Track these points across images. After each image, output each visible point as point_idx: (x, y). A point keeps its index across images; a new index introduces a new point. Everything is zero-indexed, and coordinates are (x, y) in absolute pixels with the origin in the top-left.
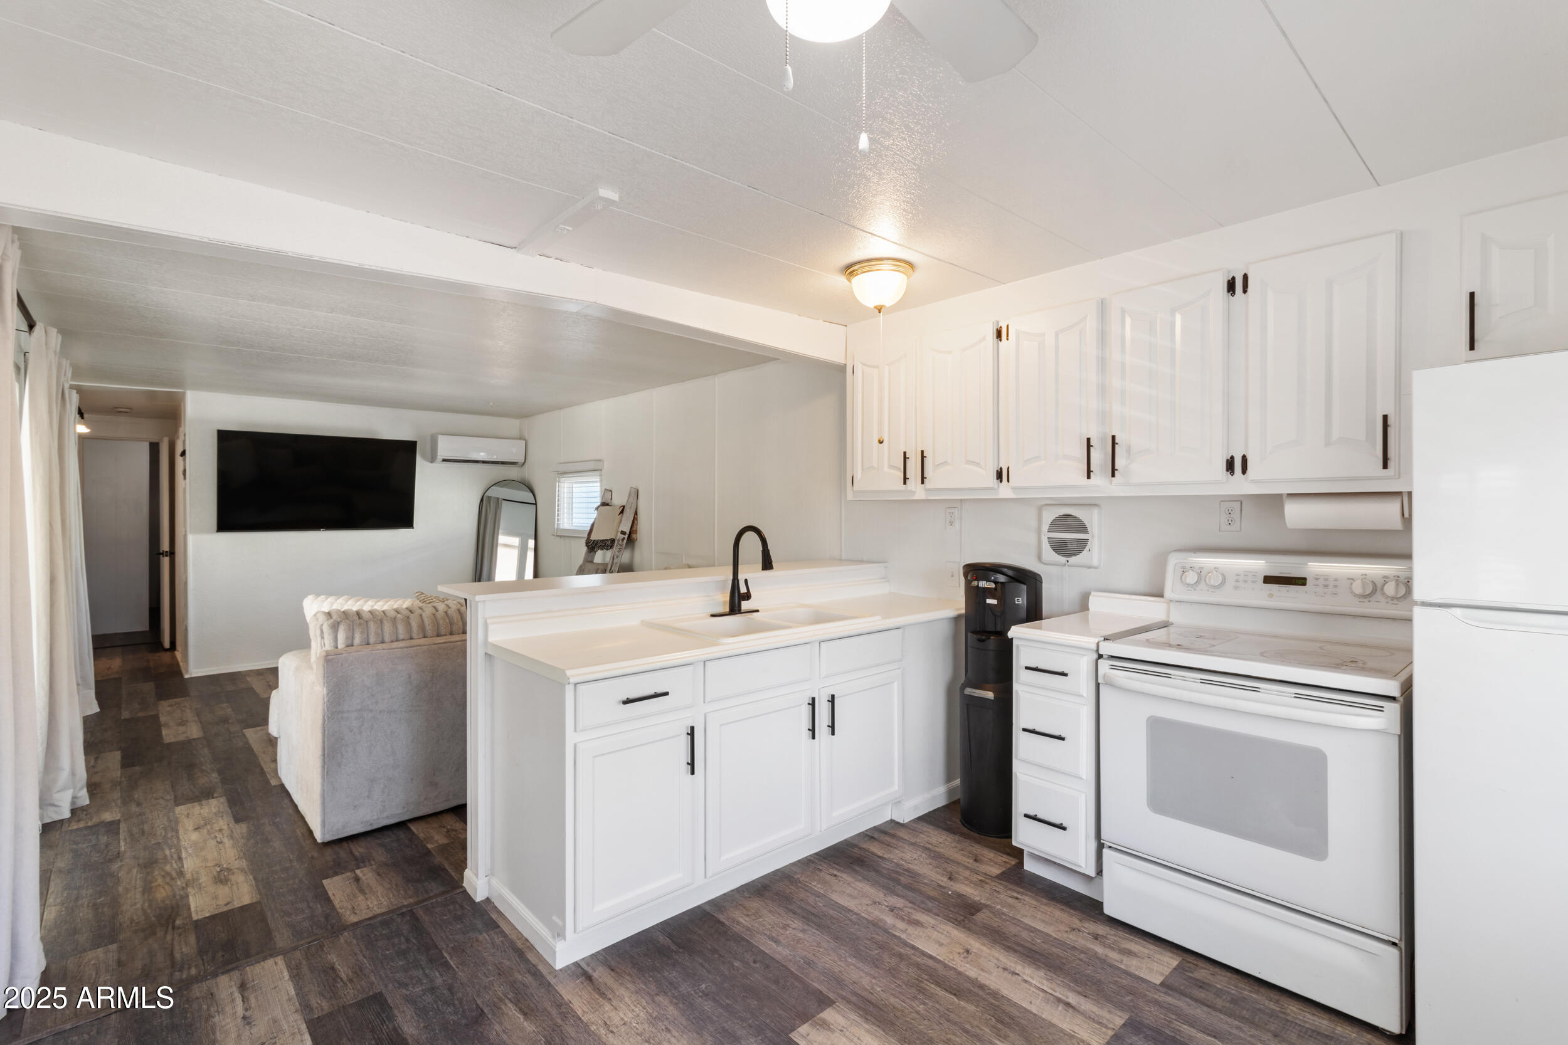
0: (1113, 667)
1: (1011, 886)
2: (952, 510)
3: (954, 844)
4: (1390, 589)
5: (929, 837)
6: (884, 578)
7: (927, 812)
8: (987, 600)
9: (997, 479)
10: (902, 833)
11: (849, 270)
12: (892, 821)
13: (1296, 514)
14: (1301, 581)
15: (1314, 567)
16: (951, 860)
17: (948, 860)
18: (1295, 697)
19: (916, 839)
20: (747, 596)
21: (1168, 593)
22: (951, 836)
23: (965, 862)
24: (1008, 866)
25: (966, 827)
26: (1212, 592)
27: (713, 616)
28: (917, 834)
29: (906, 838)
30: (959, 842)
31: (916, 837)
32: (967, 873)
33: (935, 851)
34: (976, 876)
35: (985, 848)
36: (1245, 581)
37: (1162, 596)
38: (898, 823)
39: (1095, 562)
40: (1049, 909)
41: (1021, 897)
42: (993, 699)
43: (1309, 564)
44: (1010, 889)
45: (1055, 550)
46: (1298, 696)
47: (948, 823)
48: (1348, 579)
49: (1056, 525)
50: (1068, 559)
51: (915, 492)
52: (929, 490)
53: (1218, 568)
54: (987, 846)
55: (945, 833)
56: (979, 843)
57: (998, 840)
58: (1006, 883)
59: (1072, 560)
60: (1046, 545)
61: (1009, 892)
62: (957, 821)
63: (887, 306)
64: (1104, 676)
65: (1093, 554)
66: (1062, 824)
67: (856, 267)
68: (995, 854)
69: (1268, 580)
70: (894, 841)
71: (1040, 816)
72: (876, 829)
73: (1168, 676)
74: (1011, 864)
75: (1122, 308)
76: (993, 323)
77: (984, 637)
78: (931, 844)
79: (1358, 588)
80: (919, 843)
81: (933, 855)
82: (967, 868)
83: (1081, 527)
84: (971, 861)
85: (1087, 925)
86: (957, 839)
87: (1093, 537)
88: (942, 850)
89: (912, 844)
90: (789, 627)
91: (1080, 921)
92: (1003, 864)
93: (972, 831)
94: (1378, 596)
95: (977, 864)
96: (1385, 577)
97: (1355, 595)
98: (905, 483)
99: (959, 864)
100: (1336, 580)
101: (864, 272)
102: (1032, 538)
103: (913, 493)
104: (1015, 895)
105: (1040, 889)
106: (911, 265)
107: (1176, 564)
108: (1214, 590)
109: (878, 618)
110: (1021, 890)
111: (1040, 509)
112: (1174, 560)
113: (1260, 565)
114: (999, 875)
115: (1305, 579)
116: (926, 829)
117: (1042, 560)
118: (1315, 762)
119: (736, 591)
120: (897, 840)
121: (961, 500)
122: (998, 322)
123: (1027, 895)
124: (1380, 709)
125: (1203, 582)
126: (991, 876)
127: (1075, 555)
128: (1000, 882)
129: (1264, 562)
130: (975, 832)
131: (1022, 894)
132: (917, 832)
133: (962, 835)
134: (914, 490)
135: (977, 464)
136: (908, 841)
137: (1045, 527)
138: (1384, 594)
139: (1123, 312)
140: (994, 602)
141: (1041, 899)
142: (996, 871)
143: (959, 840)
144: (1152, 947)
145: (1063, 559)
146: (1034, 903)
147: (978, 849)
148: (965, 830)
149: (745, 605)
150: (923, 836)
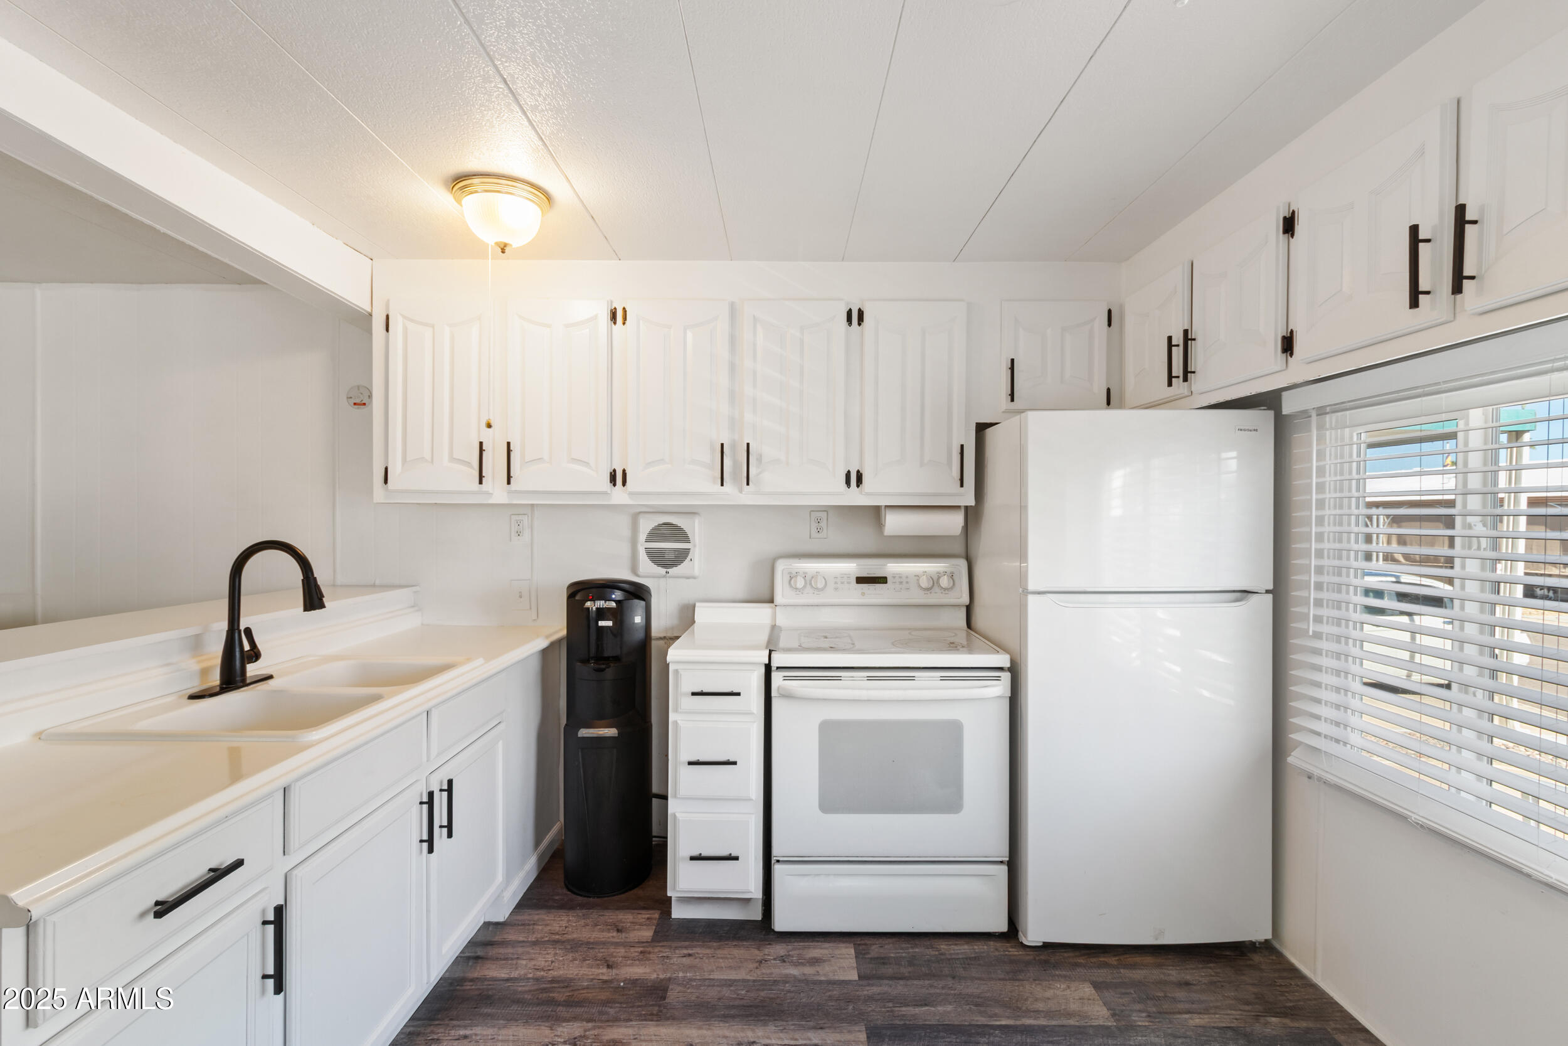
0: (786, 678)
1: (674, 944)
2: (520, 517)
3: (582, 922)
4: (945, 582)
5: (547, 925)
6: (413, 607)
7: (523, 894)
8: (600, 622)
9: (611, 482)
10: (511, 935)
11: (460, 181)
12: (487, 924)
13: (894, 523)
14: (883, 580)
15: (892, 568)
16: (593, 943)
17: (590, 945)
18: (941, 680)
19: (535, 936)
20: (255, 655)
21: (778, 599)
22: (571, 913)
23: (609, 938)
24: (655, 922)
25: (581, 895)
26: (817, 594)
27: (194, 697)
28: (531, 927)
29: (521, 939)
30: (584, 917)
31: (534, 933)
32: (622, 951)
33: (568, 941)
34: (632, 950)
35: (617, 912)
36: (842, 583)
37: (771, 601)
38: (497, 924)
39: (696, 572)
40: (726, 952)
41: (693, 952)
42: (617, 735)
43: (888, 565)
44: (676, 948)
45: (653, 561)
46: (943, 679)
47: (557, 898)
48: (915, 576)
49: (656, 534)
50: (668, 570)
51: (492, 494)
52: (516, 492)
53: (819, 573)
54: (618, 908)
55: (562, 912)
56: (607, 908)
57: (623, 896)
58: (669, 943)
59: (673, 571)
60: (643, 556)
61: (677, 951)
62: (562, 893)
63: (515, 245)
64: (779, 688)
65: (695, 564)
66: (730, 854)
67: (476, 181)
68: (633, 914)
69: (860, 580)
70: (510, 950)
71: (704, 854)
72: (472, 943)
73: (839, 679)
74: (655, 919)
75: (754, 316)
76: (608, 302)
77: (603, 666)
78: (557, 934)
79: (924, 583)
80: (543, 938)
81: (569, 947)
82: (617, 944)
83: (679, 534)
84: (615, 934)
85: (766, 951)
86: (581, 914)
87: (695, 546)
88: (575, 936)
89: (535, 943)
90: (377, 698)
91: (758, 949)
92: (648, 922)
93: (590, 897)
94: (936, 589)
95: (624, 935)
96: (938, 573)
97: (922, 588)
98: (481, 482)
99: (604, 943)
100: (907, 577)
101: (486, 191)
102: (625, 550)
103: (489, 494)
104: (685, 952)
105: (701, 933)
106: (548, 197)
107: (783, 569)
108: (818, 593)
109: (481, 661)
110: (687, 943)
111: (635, 518)
112: (781, 566)
113: (851, 568)
114: (653, 936)
115: (886, 578)
116: (536, 917)
117: (639, 573)
118: (953, 731)
119: (237, 650)
120: (513, 947)
121: (532, 505)
122: (612, 302)
123: (695, 947)
124: (998, 679)
125: (808, 586)
126: (647, 942)
127: (676, 565)
128: (661, 944)
129: (855, 565)
130: (594, 897)
131: (692, 947)
132: (529, 925)
133: (582, 906)
134: (491, 492)
135: (587, 464)
136: (528, 942)
137: (642, 537)
138: (939, 586)
139: (755, 319)
140: (609, 623)
141: (710, 944)
142: (647, 934)
143: (584, 915)
144: (827, 945)
145: (662, 571)
146: (708, 951)
147: (611, 916)
148: (580, 899)
149: (252, 670)
150: (540, 927)
